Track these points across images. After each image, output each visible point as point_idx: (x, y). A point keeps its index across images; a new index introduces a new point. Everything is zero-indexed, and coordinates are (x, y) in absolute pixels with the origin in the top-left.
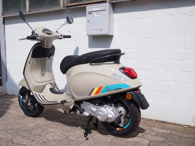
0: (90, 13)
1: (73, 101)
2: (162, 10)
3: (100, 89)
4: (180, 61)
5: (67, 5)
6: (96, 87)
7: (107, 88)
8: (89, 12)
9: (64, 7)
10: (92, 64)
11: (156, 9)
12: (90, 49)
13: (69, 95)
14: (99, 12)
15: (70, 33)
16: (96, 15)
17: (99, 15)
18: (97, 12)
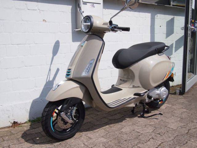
3: (169, 72)
8: (83, 2)
11: (128, 11)
12: (74, 43)
13: (141, 86)
14: (94, 4)
15: (46, 23)
16: (91, 6)
17: (94, 7)
18: (92, 4)
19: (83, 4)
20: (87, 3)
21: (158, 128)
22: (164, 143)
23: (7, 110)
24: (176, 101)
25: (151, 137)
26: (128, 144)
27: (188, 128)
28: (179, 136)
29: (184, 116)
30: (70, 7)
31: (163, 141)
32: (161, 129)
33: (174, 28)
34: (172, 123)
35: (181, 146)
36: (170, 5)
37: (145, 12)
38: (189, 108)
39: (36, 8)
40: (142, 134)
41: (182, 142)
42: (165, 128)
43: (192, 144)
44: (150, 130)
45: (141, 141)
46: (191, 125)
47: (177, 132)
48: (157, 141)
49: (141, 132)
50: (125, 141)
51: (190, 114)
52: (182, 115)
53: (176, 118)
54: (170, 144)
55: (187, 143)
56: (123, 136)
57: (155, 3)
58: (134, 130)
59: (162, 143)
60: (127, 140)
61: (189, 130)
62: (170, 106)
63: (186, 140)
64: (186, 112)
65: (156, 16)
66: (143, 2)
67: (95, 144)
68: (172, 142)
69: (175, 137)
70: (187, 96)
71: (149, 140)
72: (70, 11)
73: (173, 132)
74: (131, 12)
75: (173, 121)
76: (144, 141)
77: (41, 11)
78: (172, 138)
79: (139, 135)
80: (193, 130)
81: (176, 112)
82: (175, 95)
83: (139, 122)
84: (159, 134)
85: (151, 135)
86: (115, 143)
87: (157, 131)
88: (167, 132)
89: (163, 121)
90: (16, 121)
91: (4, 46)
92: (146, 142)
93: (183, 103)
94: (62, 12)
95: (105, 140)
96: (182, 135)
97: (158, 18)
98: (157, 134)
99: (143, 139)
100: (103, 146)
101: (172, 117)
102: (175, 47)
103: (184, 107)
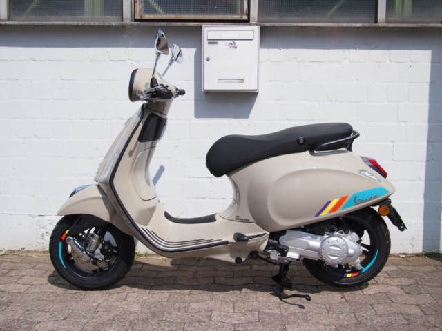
0: (213, 42)
1: (268, 233)
2: (359, 51)
3: (342, 200)
4: (391, 144)
5: (141, 17)
6: (335, 198)
7: (356, 197)
8: (209, 40)
9: (131, 21)
10: (315, 152)
11: (349, 48)
13: (252, 220)
14: (236, 42)
16: (228, 47)
17: (236, 47)
18: (231, 42)
19: (209, 43)
20: (219, 42)
30: (192, 51)
39: (126, 58)
72: (193, 59)
77: (134, 63)
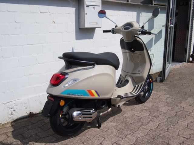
12: (77, 41)
14: (95, 7)
15: (55, 24)
16: (92, 9)
17: (95, 9)
18: (93, 6)
19: (86, 7)
20: (90, 6)
21: (152, 112)
22: (161, 124)
23: (25, 103)
24: (159, 88)
25: (149, 120)
26: (134, 126)
27: (175, 111)
28: (170, 118)
29: (169, 101)
30: (74, 9)
31: (160, 123)
32: (155, 112)
33: (154, 24)
34: (162, 107)
35: (174, 125)
36: (152, 4)
37: (132, 11)
38: (171, 94)
39: (47, 11)
40: (142, 117)
41: (174, 122)
42: (158, 112)
43: (181, 123)
44: (147, 114)
45: (143, 124)
46: (176, 108)
47: (168, 115)
48: (155, 123)
49: (141, 116)
50: (131, 124)
51: (173, 99)
52: (168, 100)
53: (163, 103)
54: (166, 125)
55: (177, 123)
56: (127, 120)
57: (141, 3)
58: (134, 115)
59: (160, 124)
60: (132, 123)
61: (176, 113)
62: (156, 92)
63: (177, 121)
64: (170, 97)
65: (141, 14)
66: (132, 3)
67: (108, 128)
68: (167, 122)
69: (168, 119)
70: (166, 83)
71: (149, 122)
72: (74, 13)
73: (165, 115)
74: (122, 11)
75: (162, 105)
76: (145, 123)
77: (51, 14)
78: (166, 120)
79: (140, 119)
80: (179, 112)
81: (161, 97)
82: (156, 82)
83: (136, 107)
84: (155, 117)
85: (149, 118)
86: (124, 126)
87: (153, 115)
88: (161, 115)
89: (154, 106)
90: (32, 112)
91: (22, 46)
92: (147, 124)
93: (165, 89)
94: (68, 14)
95: (115, 124)
96: (172, 117)
97: (142, 15)
98: (153, 117)
99: (144, 122)
100: (115, 129)
101: (160, 102)
102: (155, 41)
103: (167, 94)
